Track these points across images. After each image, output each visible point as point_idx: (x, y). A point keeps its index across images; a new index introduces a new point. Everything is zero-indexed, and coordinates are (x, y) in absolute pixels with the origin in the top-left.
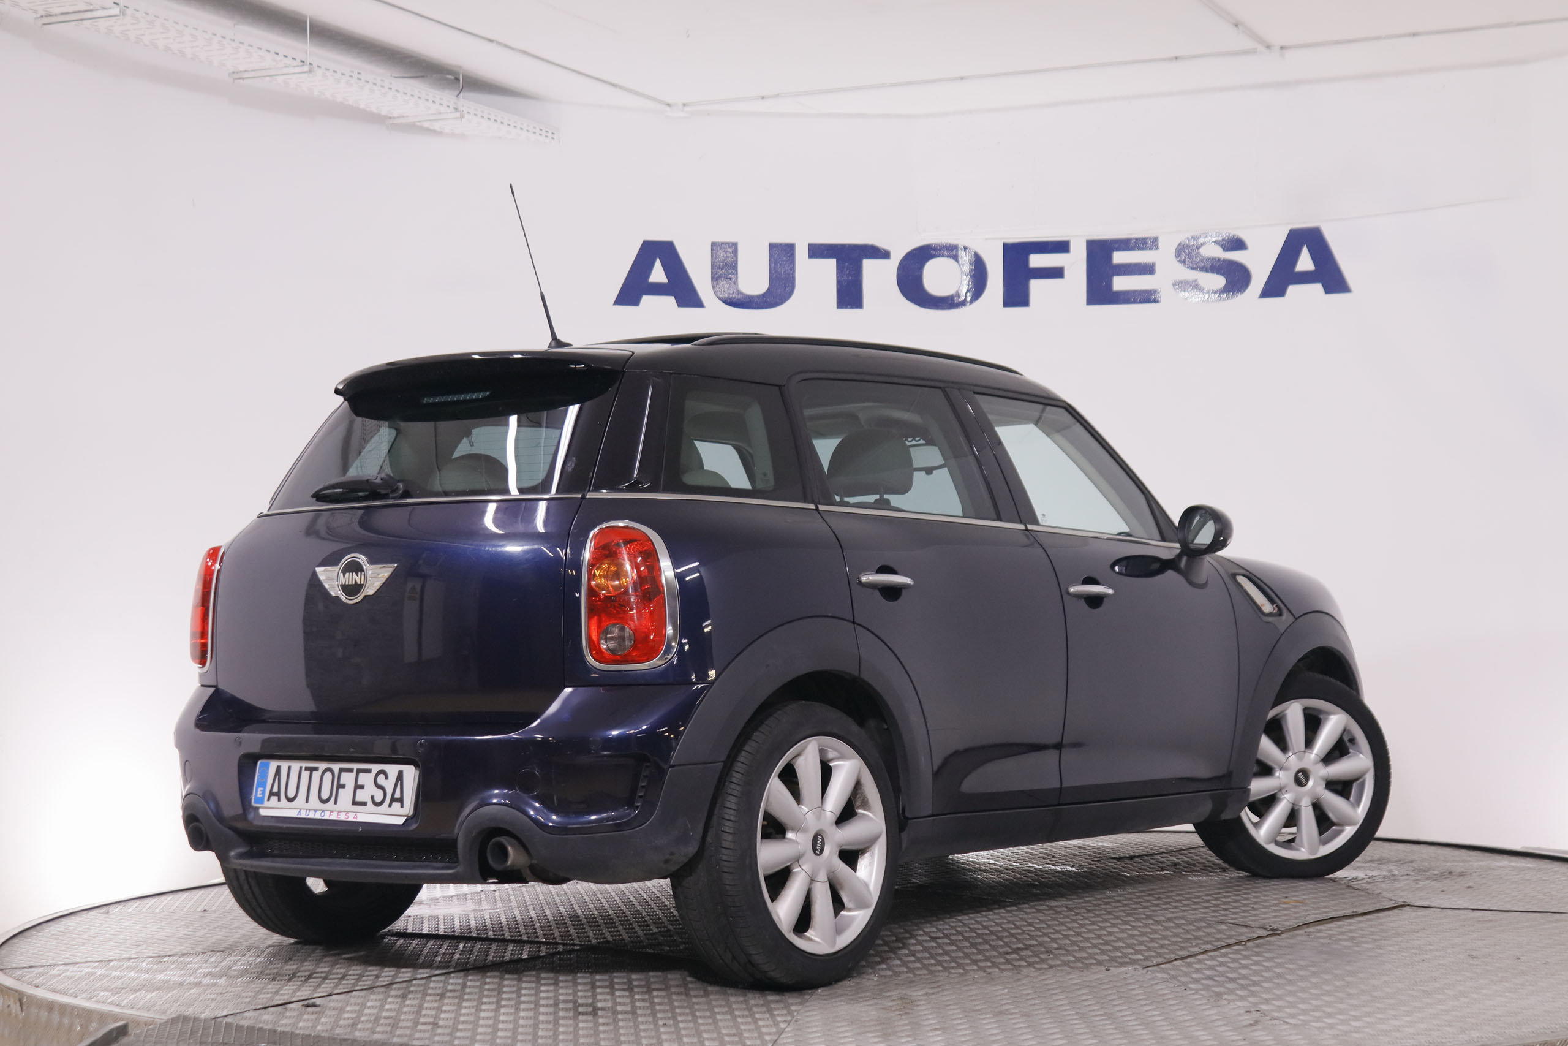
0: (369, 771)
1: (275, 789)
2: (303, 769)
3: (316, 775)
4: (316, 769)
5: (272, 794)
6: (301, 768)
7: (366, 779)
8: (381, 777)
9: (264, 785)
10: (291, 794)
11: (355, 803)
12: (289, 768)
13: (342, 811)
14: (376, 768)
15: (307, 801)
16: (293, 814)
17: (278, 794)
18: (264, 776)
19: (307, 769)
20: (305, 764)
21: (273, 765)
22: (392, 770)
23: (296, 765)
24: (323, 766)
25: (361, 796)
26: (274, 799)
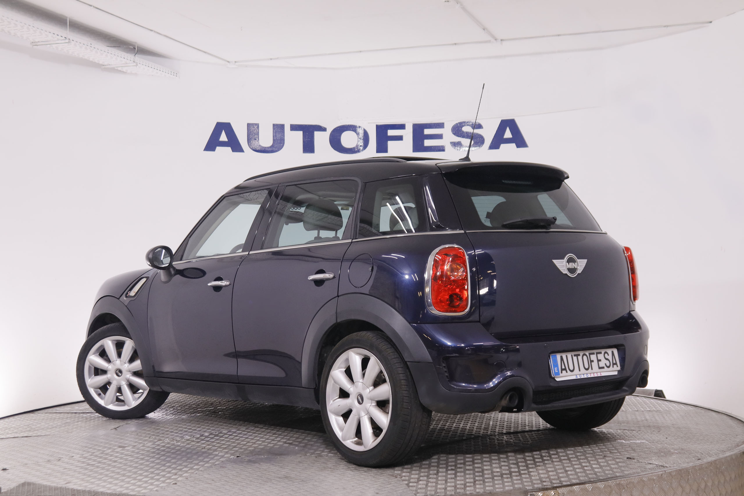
0: (601, 353)
1: (563, 367)
2: (573, 355)
3: (580, 358)
4: (579, 355)
5: (562, 370)
6: (572, 355)
7: (601, 356)
8: (606, 355)
9: (557, 366)
10: (572, 368)
11: (600, 368)
12: (567, 356)
13: (595, 372)
14: (603, 351)
15: (580, 371)
16: (574, 377)
17: (565, 369)
18: (555, 361)
19: (575, 355)
20: (573, 353)
21: (558, 356)
22: (609, 351)
23: (569, 355)
24: (581, 353)
25: (602, 364)
26: (564, 372)
